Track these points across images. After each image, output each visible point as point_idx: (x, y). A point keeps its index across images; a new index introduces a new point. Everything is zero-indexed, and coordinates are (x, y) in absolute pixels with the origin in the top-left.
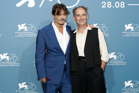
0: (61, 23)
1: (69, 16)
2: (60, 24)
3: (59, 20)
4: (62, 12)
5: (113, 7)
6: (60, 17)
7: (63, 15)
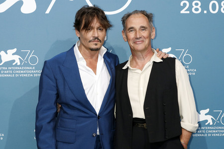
0: (94, 47)
1: (110, 32)
2: (92, 50)
3: (90, 41)
4: (96, 23)
5: (205, 12)
6: (90, 35)
7: (97, 29)
